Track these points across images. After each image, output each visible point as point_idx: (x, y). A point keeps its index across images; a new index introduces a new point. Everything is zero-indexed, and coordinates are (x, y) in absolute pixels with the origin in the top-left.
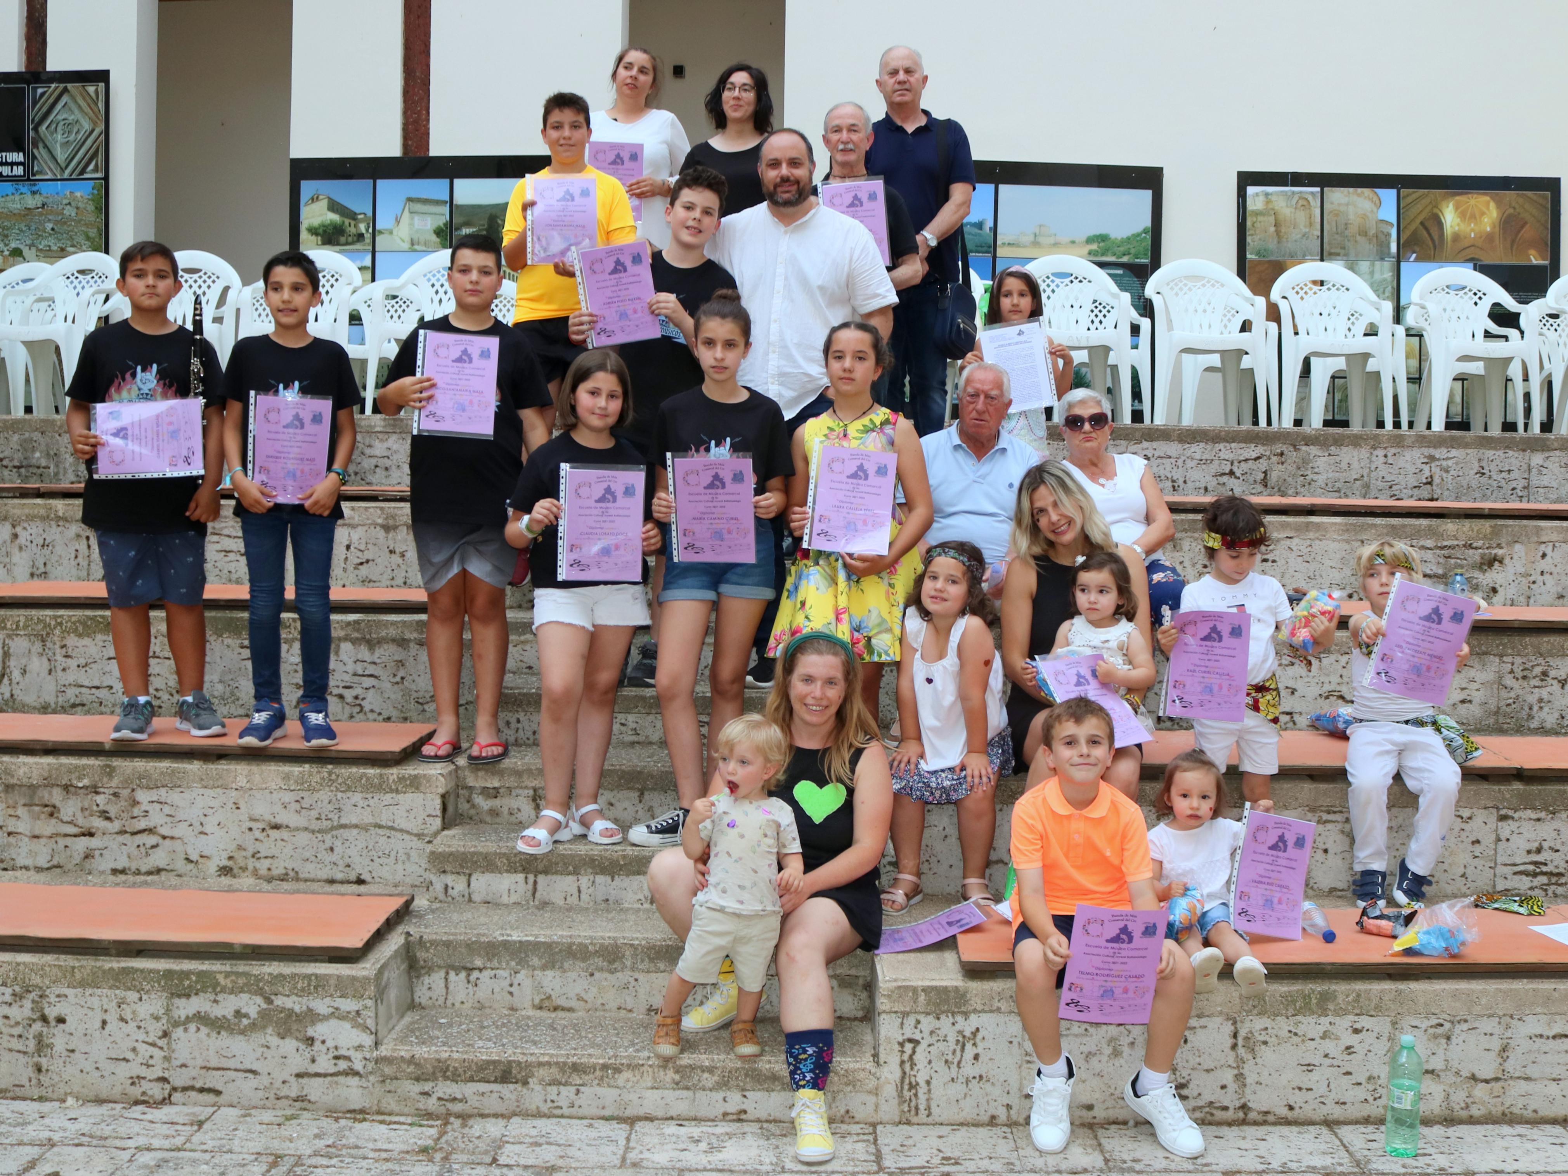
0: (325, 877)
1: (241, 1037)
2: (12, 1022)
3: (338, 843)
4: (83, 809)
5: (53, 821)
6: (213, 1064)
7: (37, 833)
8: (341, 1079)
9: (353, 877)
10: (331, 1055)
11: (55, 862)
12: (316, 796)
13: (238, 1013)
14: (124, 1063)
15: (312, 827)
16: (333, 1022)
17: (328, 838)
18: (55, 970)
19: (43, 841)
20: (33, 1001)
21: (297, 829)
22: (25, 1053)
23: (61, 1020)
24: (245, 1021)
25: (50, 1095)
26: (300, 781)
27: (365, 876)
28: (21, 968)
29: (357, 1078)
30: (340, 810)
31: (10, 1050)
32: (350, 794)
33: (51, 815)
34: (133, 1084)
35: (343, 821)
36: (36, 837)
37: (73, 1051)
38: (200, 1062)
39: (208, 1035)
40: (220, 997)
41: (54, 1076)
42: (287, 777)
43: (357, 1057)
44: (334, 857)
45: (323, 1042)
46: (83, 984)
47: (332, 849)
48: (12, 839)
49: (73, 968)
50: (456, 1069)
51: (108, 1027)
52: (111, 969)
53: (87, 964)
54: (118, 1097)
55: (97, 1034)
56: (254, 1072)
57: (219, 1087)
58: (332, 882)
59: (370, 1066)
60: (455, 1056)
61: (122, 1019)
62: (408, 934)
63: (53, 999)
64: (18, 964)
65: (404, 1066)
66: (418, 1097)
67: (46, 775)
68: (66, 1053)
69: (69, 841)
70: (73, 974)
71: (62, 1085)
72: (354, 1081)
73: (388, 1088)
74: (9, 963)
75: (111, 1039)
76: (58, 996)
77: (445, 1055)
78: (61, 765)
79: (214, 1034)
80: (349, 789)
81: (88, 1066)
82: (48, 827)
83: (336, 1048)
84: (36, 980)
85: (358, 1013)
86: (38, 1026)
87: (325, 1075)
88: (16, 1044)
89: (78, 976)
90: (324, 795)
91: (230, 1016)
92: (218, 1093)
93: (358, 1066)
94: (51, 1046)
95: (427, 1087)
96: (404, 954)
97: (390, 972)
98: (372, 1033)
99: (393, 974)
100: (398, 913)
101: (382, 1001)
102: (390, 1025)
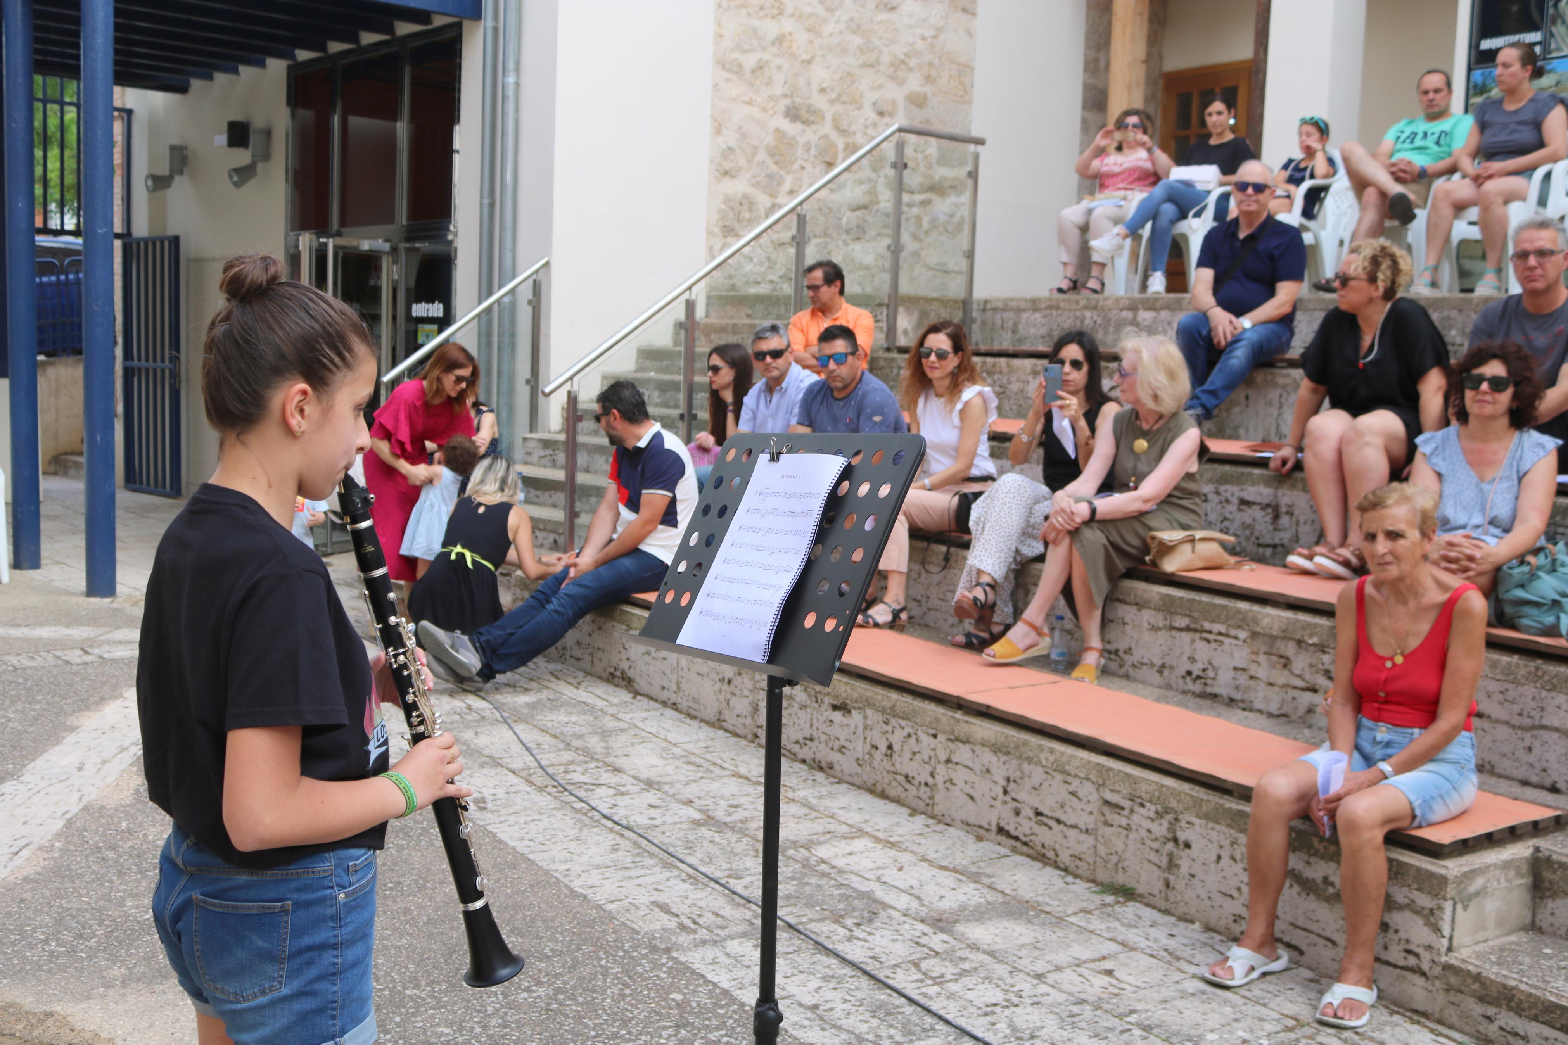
0: (1520, 777)
1: (1325, 904)
2: (1153, 837)
3: (1536, 744)
4: (1311, 666)
5: (1286, 672)
6: (1301, 922)
7: (1272, 681)
8: (1409, 975)
9: (1548, 783)
10: (1402, 947)
11: (1283, 711)
12: (1521, 689)
13: (1326, 880)
14: (1229, 900)
15: (1513, 722)
16: (1408, 914)
17: (1527, 736)
18: (1188, 799)
19: (1276, 689)
20: (1170, 823)
21: (1498, 721)
22: (1159, 867)
23: (1188, 846)
24: (1331, 890)
25: (1173, 910)
26: (1508, 671)
27: (1561, 785)
28: (1164, 789)
29: (1423, 979)
30: (1543, 709)
31: (1150, 861)
32: (1554, 694)
33: (1285, 666)
34: (1235, 921)
35: (1546, 722)
36: (1271, 684)
37: (1193, 876)
38: (1289, 918)
39: (1299, 894)
40: (1313, 860)
41: (1178, 895)
42: (1494, 665)
43: (1426, 956)
44: (1531, 758)
45: (1396, 931)
46: (1207, 817)
47: (1530, 749)
48: (1252, 683)
49: (1202, 800)
50: (1521, 1002)
51: (1222, 862)
52: (1230, 809)
53: (1214, 798)
54: (1222, 929)
55: (1213, 866)
56: (1334, 943)
57: (1303, 947)
58: (1525, 783)
59: (1437, 970)
60: (1523, 987)
61: (1233, 858)
62: (1537, 849)
63: (1183, 824)
64: (1163, 786)
65: (1470, 981)
66: (1480, 1019)
67: (1284, 627)
68: (1188, 877)
69: (1296, 693)
70: (1201, 806)
71: (1182, 904)
72: (1420, 981)
73: (1452, 999)
74: (1156, 783)
75: (1223, 874)
76: (1188, 823)
77: (1512, 983)
78: (1297, 621)
79: (1304, 895)
80: (1554, 688)
81: (1204, 895)
82: (1282, 677)
83: (1408, 941)
84: (1173, 804)
85: (1431, 910)
86: (1170, 846)
87: (1395, 966)
88: (1153, 857)
89: (1204, 809)
90: (1529, 690)
91: (1319, 880)
92: (1301, 953)
93: (1425, 966)
94: (1178, 866)
95: (1491, 1011)
96: (1525, 868)
97: (1488, 881)
98: (1443, 937)
99: (1495, 884)
100: (1535, 824)
101: (1465, 908)
102: (1480, 936)
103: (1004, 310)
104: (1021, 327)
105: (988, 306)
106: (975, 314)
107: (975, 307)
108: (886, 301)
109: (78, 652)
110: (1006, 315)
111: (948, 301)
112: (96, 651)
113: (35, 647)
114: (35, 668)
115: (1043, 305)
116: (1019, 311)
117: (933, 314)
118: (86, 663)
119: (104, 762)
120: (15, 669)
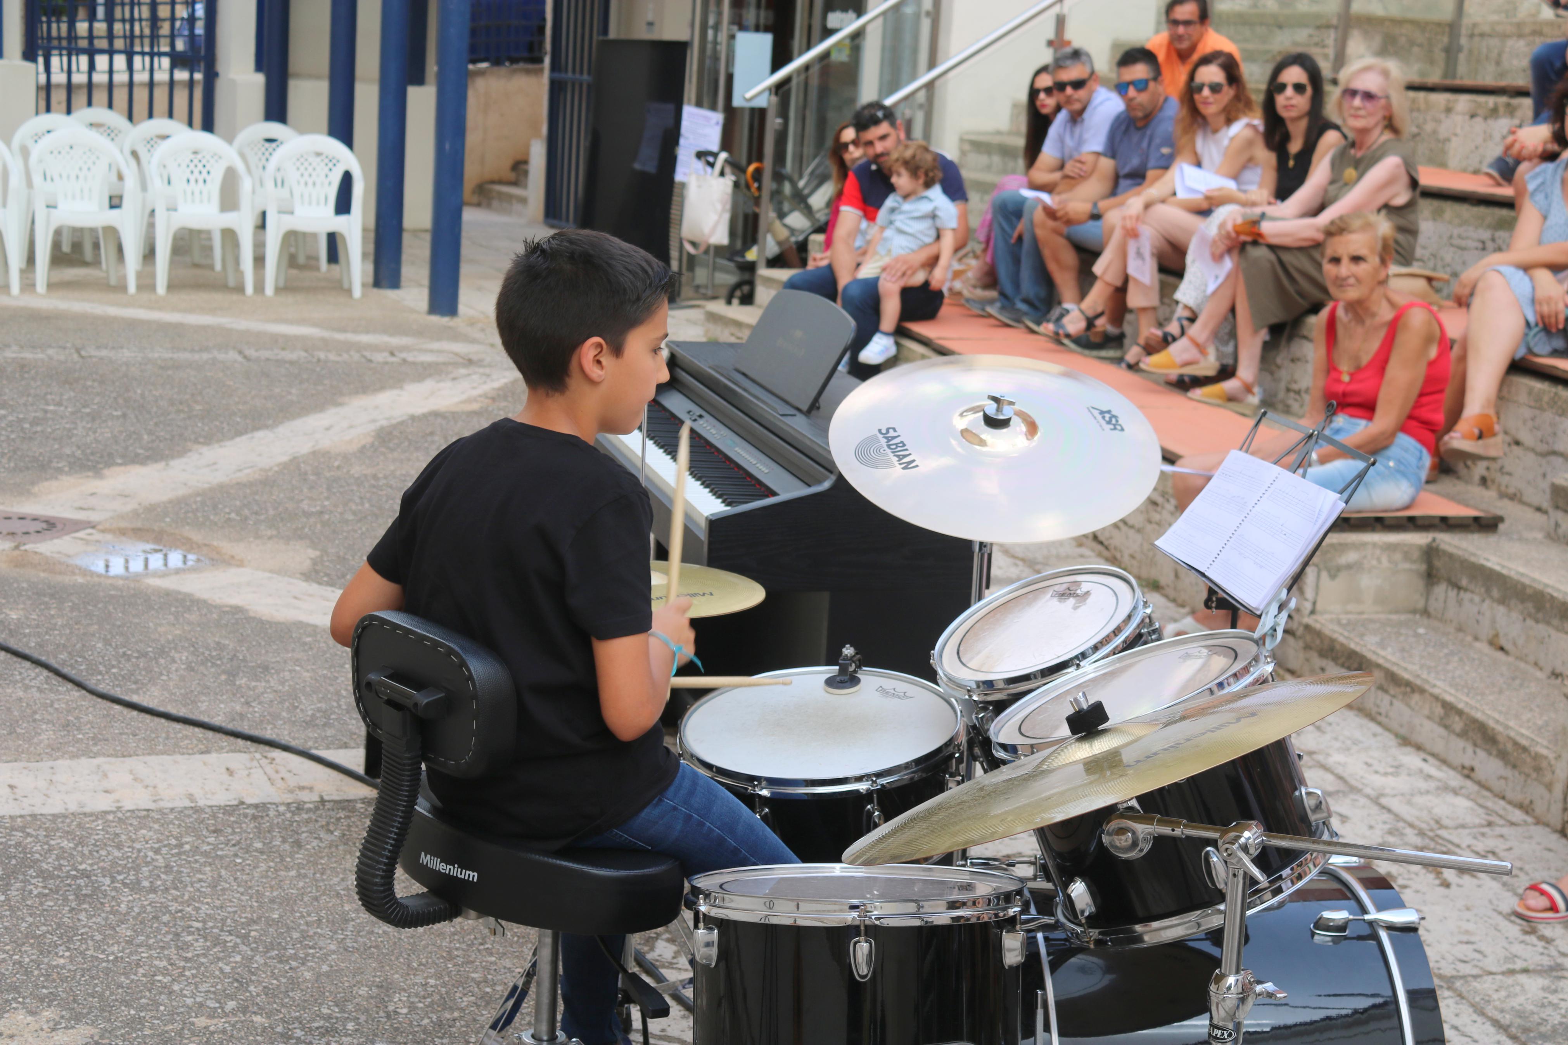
12: (1544, 416)
15: (1537, 449)
21: (1528, 449)
29: (1293, 640)
30: (1555, 434)
42: (1530, 392)
62: (1434, 540)
77: (1335, 636)
90: (1548, 415)
96: (1416, 554)
97: (1365, 557)
98: (1306, 600)
99: (1374, 562)
100: (1444, 519)
101: (1333, 577)
102: (1351, 607)
103: (1490, 36)
104: (1505, 57)
105: (1476, 31)
106: (1464, 41)
107: (1464, 31)
108: (1335, 21)
109: (386, 354)
110: (1494, 42)
111: (1427, 23)
112: (404, 355)
113: (348, 346)
114: (338, 362)
115: (1527, 30)
116: (1504, 36)
117: (1403, 40)
118: (386, 363)
119: (351, 427)
120: (319, 360)
